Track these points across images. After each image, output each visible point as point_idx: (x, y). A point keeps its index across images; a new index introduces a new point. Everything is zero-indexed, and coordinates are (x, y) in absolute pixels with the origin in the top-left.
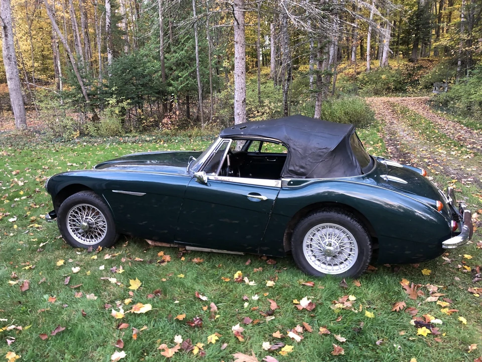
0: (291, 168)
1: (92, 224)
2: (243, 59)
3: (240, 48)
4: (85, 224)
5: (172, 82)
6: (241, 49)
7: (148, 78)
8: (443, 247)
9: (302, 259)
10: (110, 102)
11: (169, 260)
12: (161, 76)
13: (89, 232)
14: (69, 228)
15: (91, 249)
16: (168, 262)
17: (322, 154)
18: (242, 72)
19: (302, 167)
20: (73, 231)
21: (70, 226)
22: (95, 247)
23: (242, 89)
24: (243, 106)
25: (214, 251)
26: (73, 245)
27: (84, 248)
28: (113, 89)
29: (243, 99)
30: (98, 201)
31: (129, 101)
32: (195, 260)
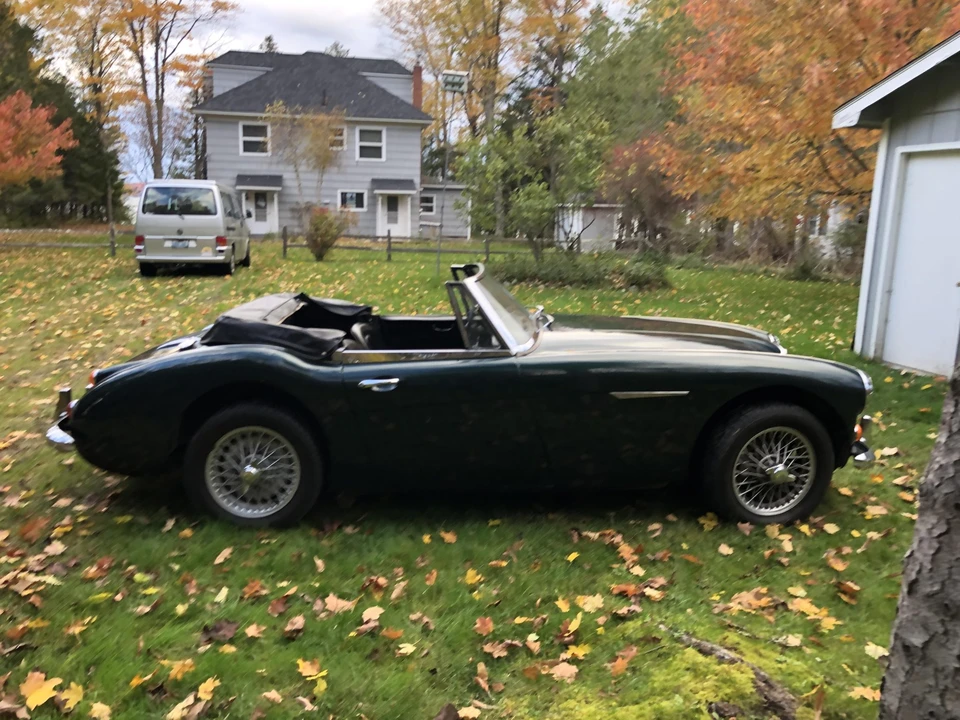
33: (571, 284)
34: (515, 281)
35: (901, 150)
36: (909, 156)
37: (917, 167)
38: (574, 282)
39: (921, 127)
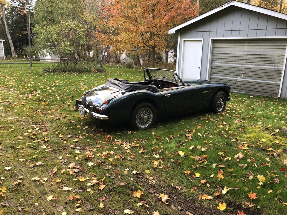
33: (82, 72)
34: (64, 72)
35: (183, 39)
36: (185, 41)
37: (187, 43)
38: (83, 71)
39: (188, 35)
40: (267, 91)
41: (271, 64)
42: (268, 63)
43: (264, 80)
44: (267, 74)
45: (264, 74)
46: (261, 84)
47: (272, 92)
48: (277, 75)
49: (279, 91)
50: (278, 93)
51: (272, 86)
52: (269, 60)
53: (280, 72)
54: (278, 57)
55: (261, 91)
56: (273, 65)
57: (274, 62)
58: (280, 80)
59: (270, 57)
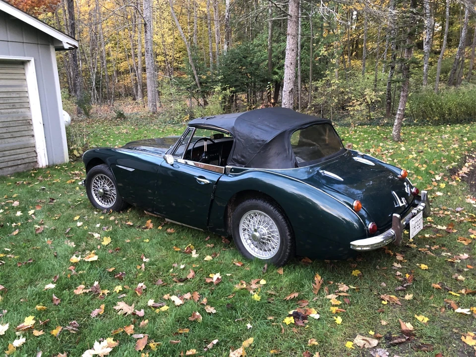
0: (235, 157)
1: (107, 191)
2: (293, 50)
3: (291, 39)
4: (101, 191)
5: (277, 70)
6: (292, 41)
7: (255, 67)
8: (351, 247)
9: (238, 241)
10: (216, 90)
11: (152, 228)
12: (268, 64)
13: (104, 197)
14: (93, 192)
15: (106, 210)
16: (150, 228)
17: (259, 146)
18: (291, 63)
19: (243, 157)
20: (96, 195)
21: (94, 191)
22: (108, 209)
23: (290, 79)
24: (289, 96)
25: (184, 225)
26: (95, 206)
27: (102, 209)
28: (219, 78)
29: (290, 89)
30: (109, 173)
31: (233, 89)
32: (169, 230)
40: (19, 161)
41: (10, 110)
42: (6, 107)
43: (9, 143)
44: (11, 130)
45: (5, 131)
46: (4, 152)
47: (27, 161)
48: (25, 127)
49: (37, 156)
50: (36, 160)
51: (23, 150)
52: (5, 102)
53: (29, 122)
54: (18, 96)
55: (10, 164)
56: (14, 110)
57: (13, 106)
58: (33, 136)
59: (5, 96)
